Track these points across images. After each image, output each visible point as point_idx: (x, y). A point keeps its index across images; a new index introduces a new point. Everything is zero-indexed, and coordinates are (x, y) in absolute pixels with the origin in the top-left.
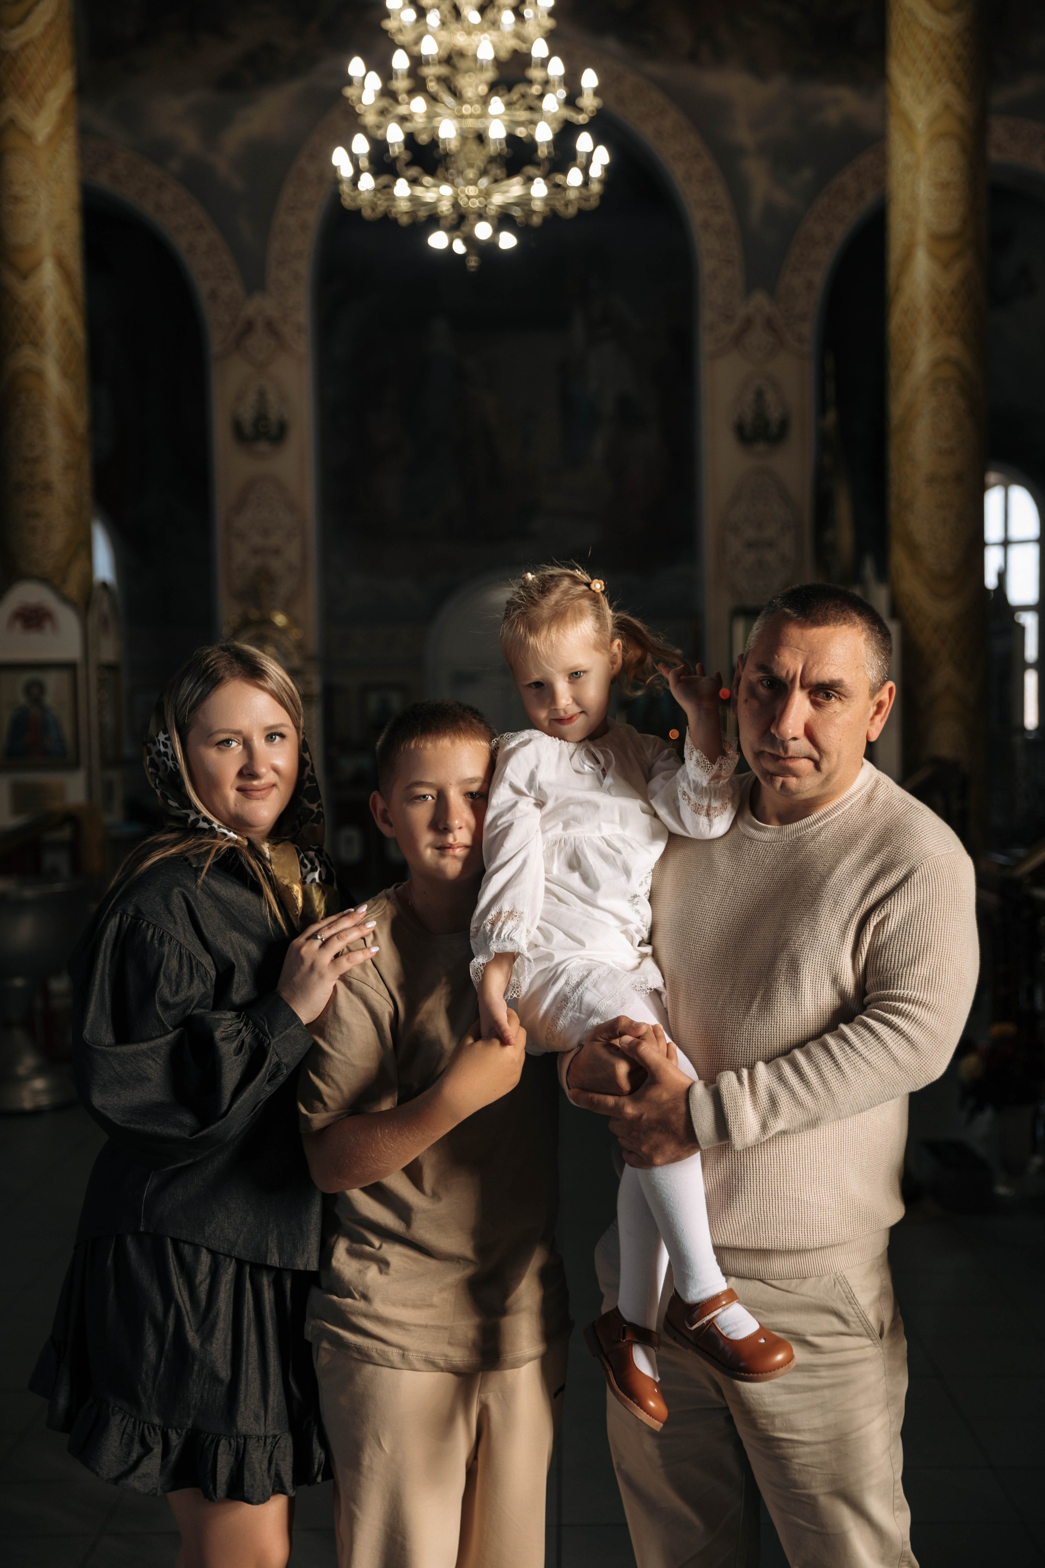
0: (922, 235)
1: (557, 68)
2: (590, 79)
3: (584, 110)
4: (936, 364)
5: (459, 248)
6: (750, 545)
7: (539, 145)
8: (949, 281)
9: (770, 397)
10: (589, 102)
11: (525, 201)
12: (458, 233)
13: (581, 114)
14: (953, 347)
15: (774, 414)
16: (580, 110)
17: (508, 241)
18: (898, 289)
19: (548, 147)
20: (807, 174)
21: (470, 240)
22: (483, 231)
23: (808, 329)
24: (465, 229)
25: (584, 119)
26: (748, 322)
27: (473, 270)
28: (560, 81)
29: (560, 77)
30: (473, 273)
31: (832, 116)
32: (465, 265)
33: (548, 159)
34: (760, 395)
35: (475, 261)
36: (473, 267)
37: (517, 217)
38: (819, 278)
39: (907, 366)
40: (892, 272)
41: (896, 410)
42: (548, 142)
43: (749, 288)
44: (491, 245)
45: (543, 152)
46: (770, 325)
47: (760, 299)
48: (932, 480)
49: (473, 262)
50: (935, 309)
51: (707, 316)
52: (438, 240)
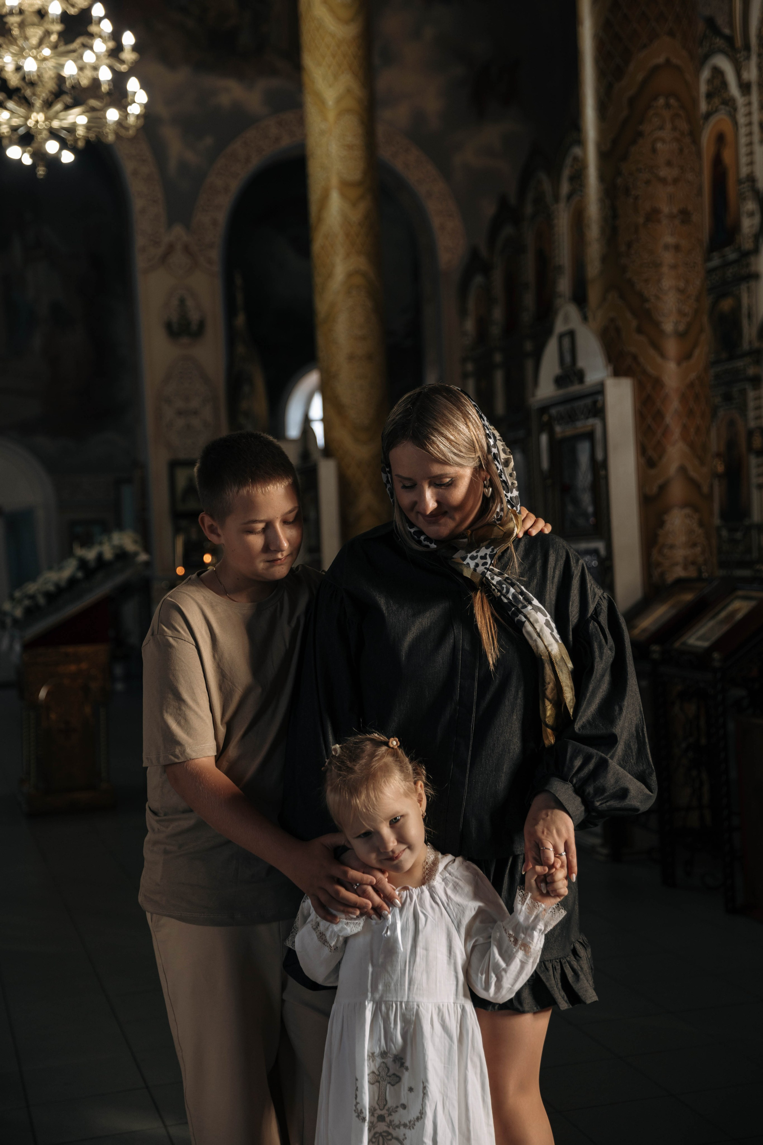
0: (334, 181)
1: (107, 26)
2: (128, 39)
3: (126, 62)
4: (350, 275)
5: (27, 160)
6: (180, 413)
7: (102, 83)
8: (356, 216)
9: (190, 303)
10: (128, 56)
11: (72, 129)
12: (29, 148)
13: (124, 65)
14: (361, 262)
15: (194, 316)
16: (122, 62)
17: (68, 157)
18: (320, 219)
19: (109, 85)
20: (209, 141)
21: (39, 155)
22: (52, 147)
23: (215, 254)
24: (35, 145)
25: (125, 68)
26: (171, 248)
27: (42, 177)
28: (109, 37)
29: (109, 33)
30: (42, 179)
31: (224, 100)
32: (36, 174)
33: (109, 93)
34: (182, 301)
35: (43, 171)
36: (41, 175)
37: (69, 141)
38: (222, 217)
39: (330, 276)
40: (314, 209)
41: (322, 307)
42: (108, 81)
43: (170, 223)
44: (56, 159)
45: (105, 88)
46: (186, 249)
47: (178, 230)
48: (351, 357)
49: (41, 171)
50: (347, 235)
51: (140, 241)
52: (14, 152)
